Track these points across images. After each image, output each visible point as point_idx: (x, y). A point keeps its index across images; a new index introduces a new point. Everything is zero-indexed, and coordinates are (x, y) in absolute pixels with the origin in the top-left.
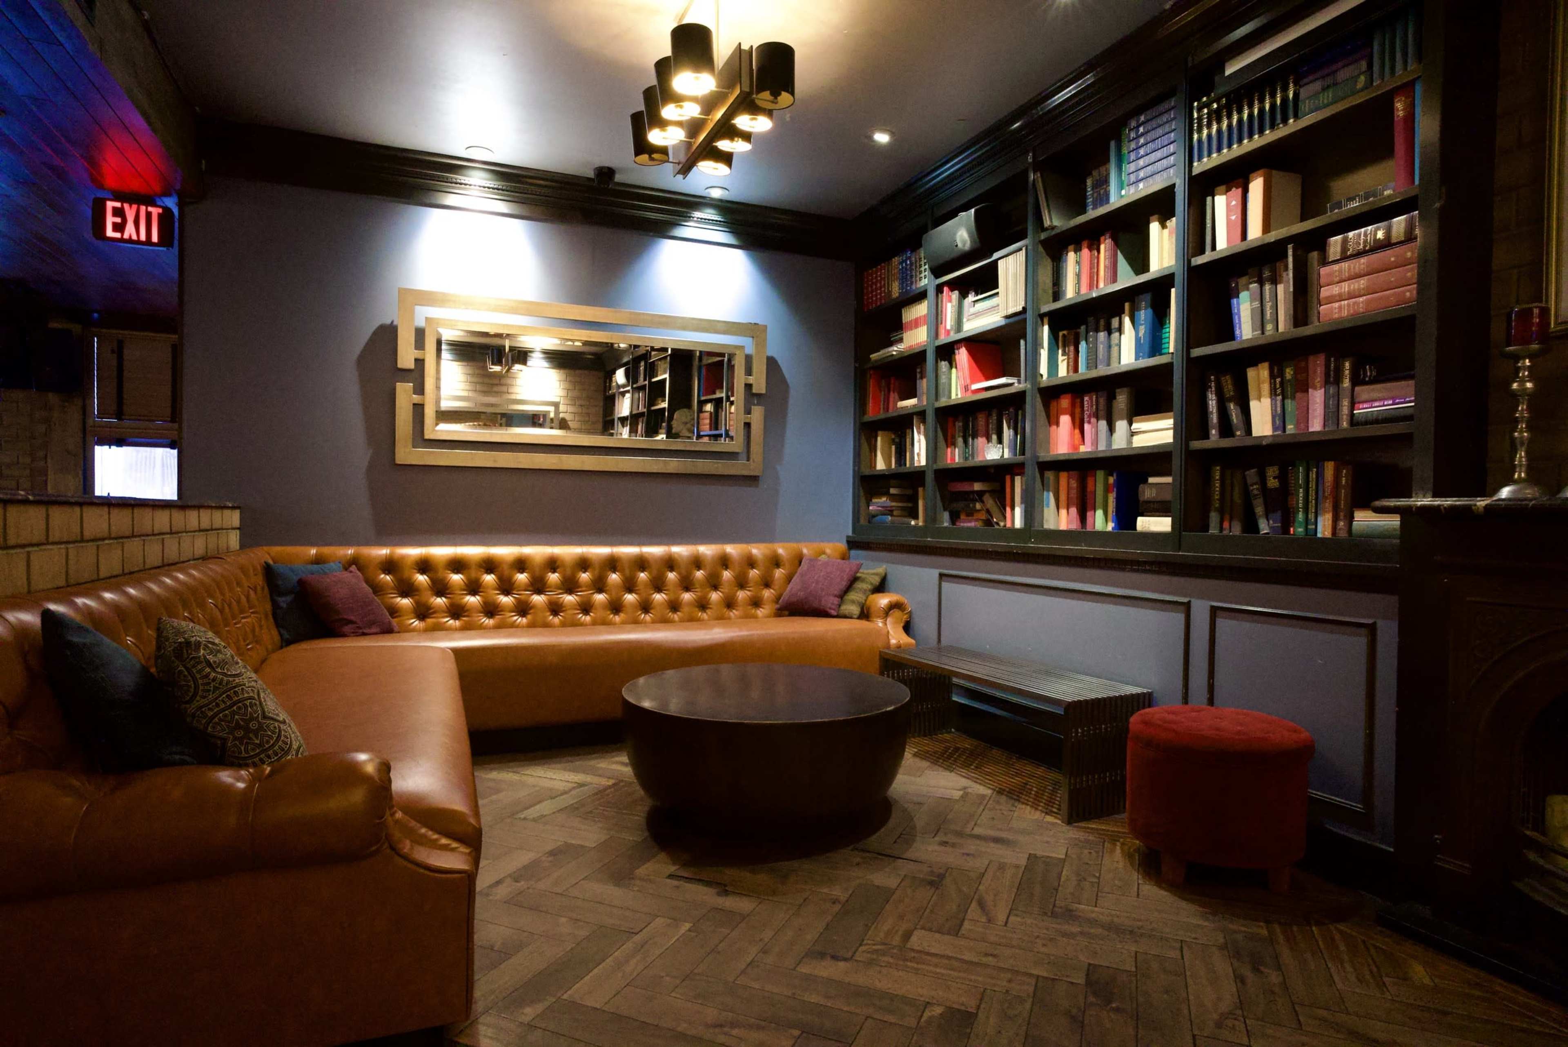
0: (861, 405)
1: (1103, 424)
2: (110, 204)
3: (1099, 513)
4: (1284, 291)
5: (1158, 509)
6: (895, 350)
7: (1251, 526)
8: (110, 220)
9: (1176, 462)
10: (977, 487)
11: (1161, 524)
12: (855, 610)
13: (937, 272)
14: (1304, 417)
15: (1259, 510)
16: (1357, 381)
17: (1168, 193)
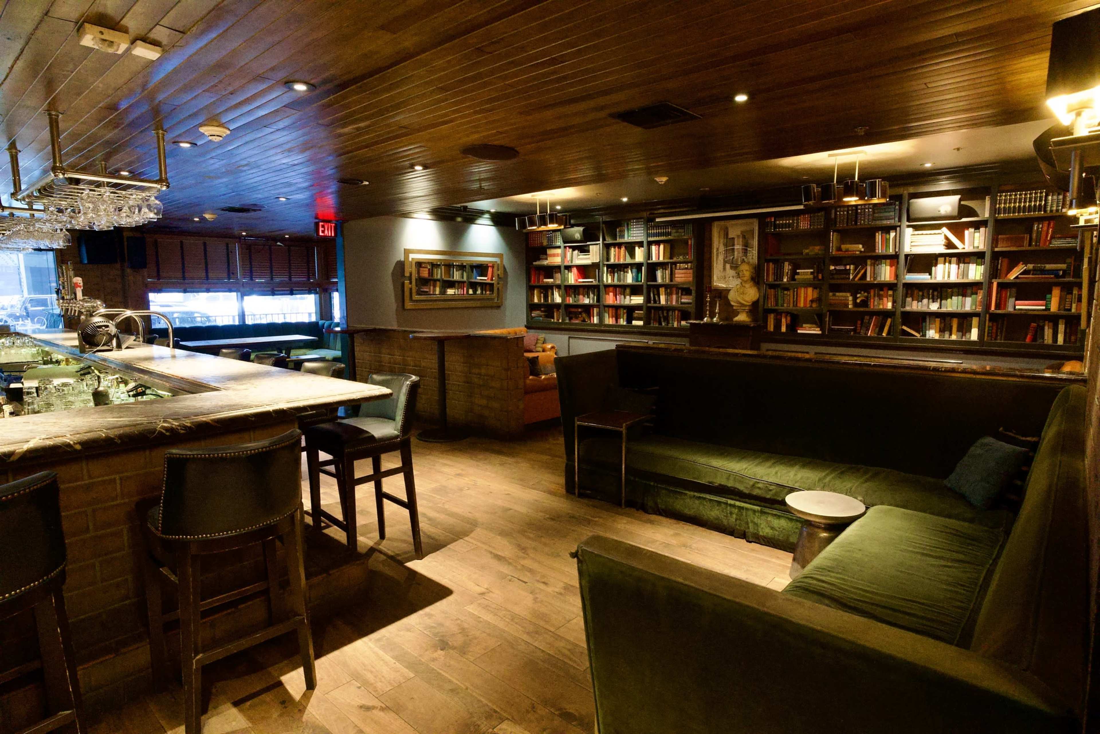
0: (529, 279)
1: (623, 296)
2: (321, 224)
3: (622, 320)
4: (668, 272)
5: (639, 319)
6: (545, 263)
7: (660, 324)
8: (321, 229)
9: (644, 309)
10: (580, 310)
11: (640, 323)
12: (541, 349)
13: (565, 242)
14: (672, 302)
15: (662, 320)
16: (682, 294)
17: (642, 242)
